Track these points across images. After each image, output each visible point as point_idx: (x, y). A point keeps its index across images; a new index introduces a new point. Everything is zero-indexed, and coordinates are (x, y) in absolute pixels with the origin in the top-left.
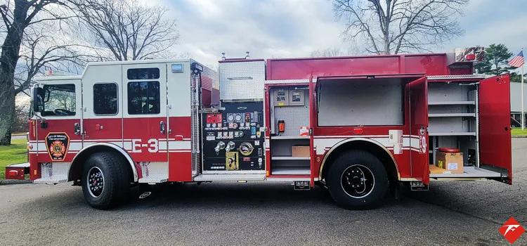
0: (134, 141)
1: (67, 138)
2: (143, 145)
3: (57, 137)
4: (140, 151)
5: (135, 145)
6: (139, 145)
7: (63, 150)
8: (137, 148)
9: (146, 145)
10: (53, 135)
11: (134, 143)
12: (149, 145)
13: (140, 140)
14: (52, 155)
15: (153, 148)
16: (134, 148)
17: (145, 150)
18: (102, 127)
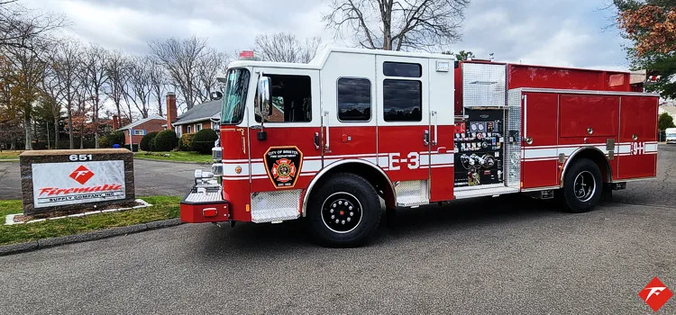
0: (391, 155)
1: (299, 154)
2: (402, 161)
3: (282, 154)
4: (398, 168)
5: (392, 161)
6: (397, 161)
7: (292, 171)
8: (395, 164)
9: (405, 160)
10: (276, 150)
11: (391, 157)
12: (409, 159)
13: (398, 154)
14: (275, 180)
15: (414, 164)
16: (391, 164)
17: (404, 166)
18: (349, 138)
